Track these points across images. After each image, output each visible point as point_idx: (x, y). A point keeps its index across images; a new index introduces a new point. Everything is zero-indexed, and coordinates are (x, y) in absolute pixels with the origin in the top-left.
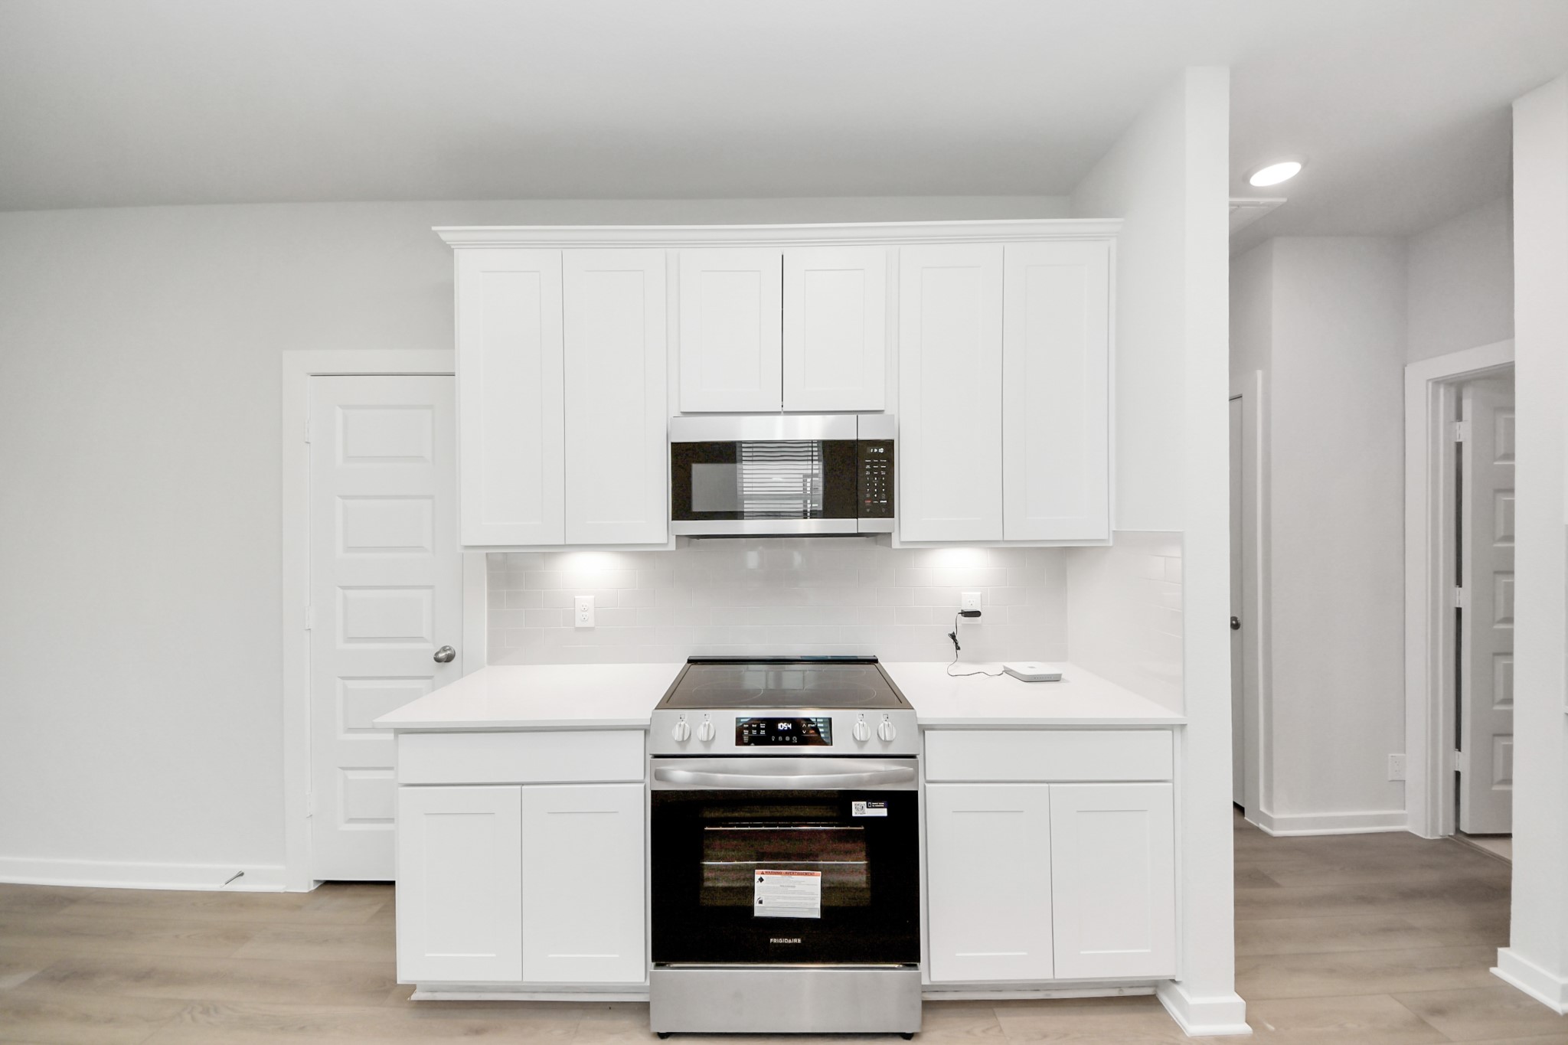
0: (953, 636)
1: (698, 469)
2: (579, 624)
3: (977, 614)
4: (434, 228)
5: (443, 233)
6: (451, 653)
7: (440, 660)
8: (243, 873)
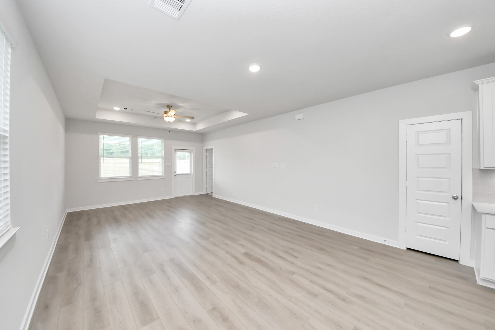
5: (477, 82)
6: (458, 197)
7: (455, 198)
8: (385, 241)
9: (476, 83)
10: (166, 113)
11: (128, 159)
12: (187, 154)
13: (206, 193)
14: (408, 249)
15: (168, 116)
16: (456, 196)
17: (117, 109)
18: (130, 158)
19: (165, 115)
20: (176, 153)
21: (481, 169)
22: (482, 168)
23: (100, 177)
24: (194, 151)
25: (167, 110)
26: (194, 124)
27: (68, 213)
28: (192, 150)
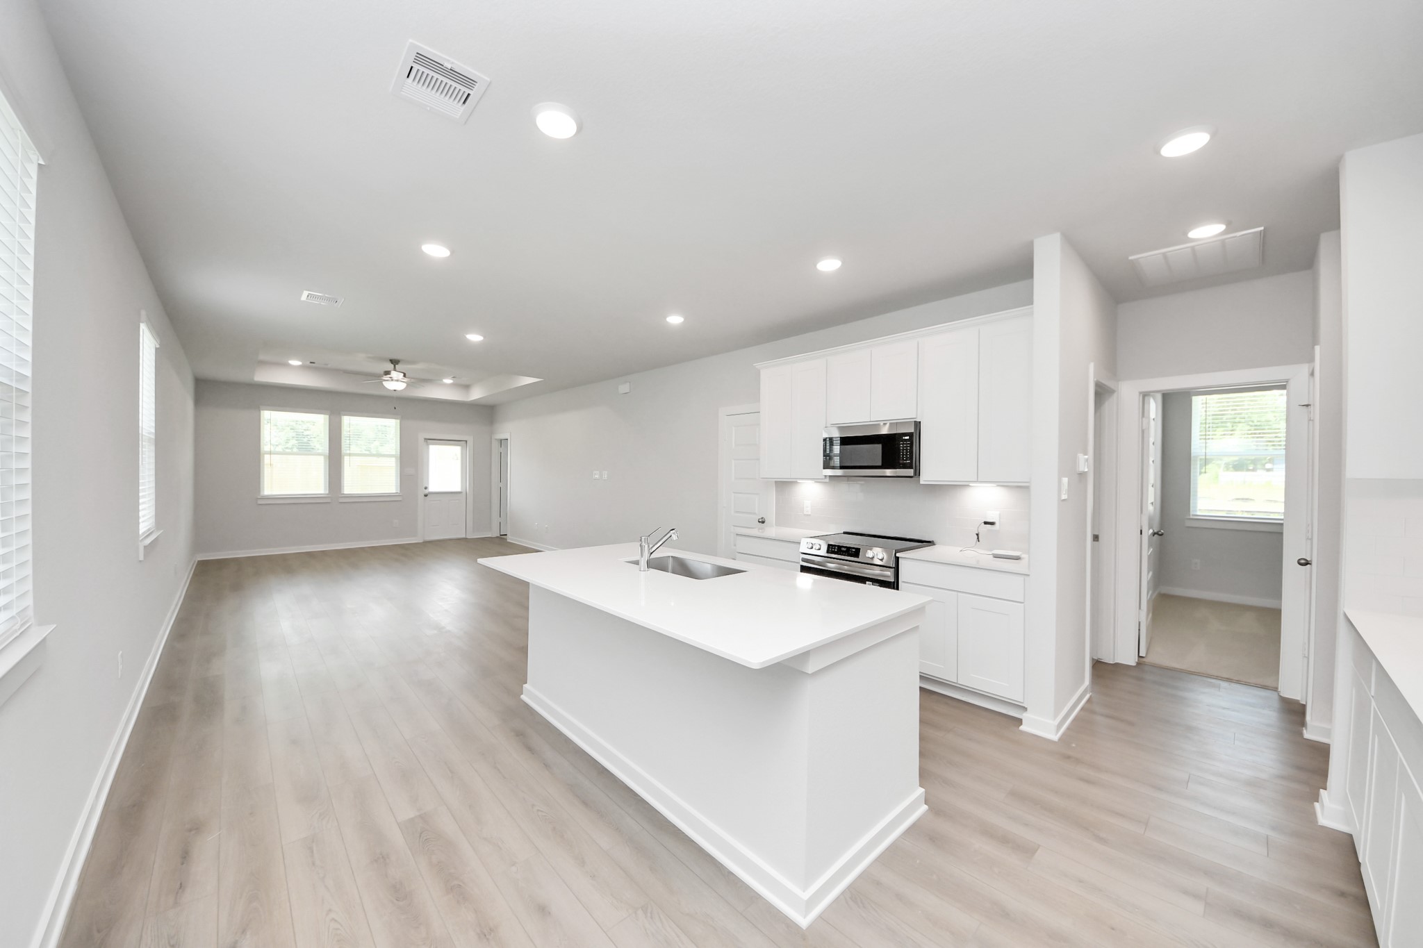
0: (977, 535)
2: (805, 513)
3: (992, 524)
6: (763, 518)
7: (761, 523)
10: (387, 373)
11: (323, 457)
12: (456, 450)
13: (499, 535)
15: (392, 380)
17: (295, 363)
18: (324, 456)
19: (386, 378)
20: (428, 448)
23: (262, 494)
24: (470, 443)
25: (390, 366)
26: (467, 387)
27: (198, 561)
28: (466, 441)
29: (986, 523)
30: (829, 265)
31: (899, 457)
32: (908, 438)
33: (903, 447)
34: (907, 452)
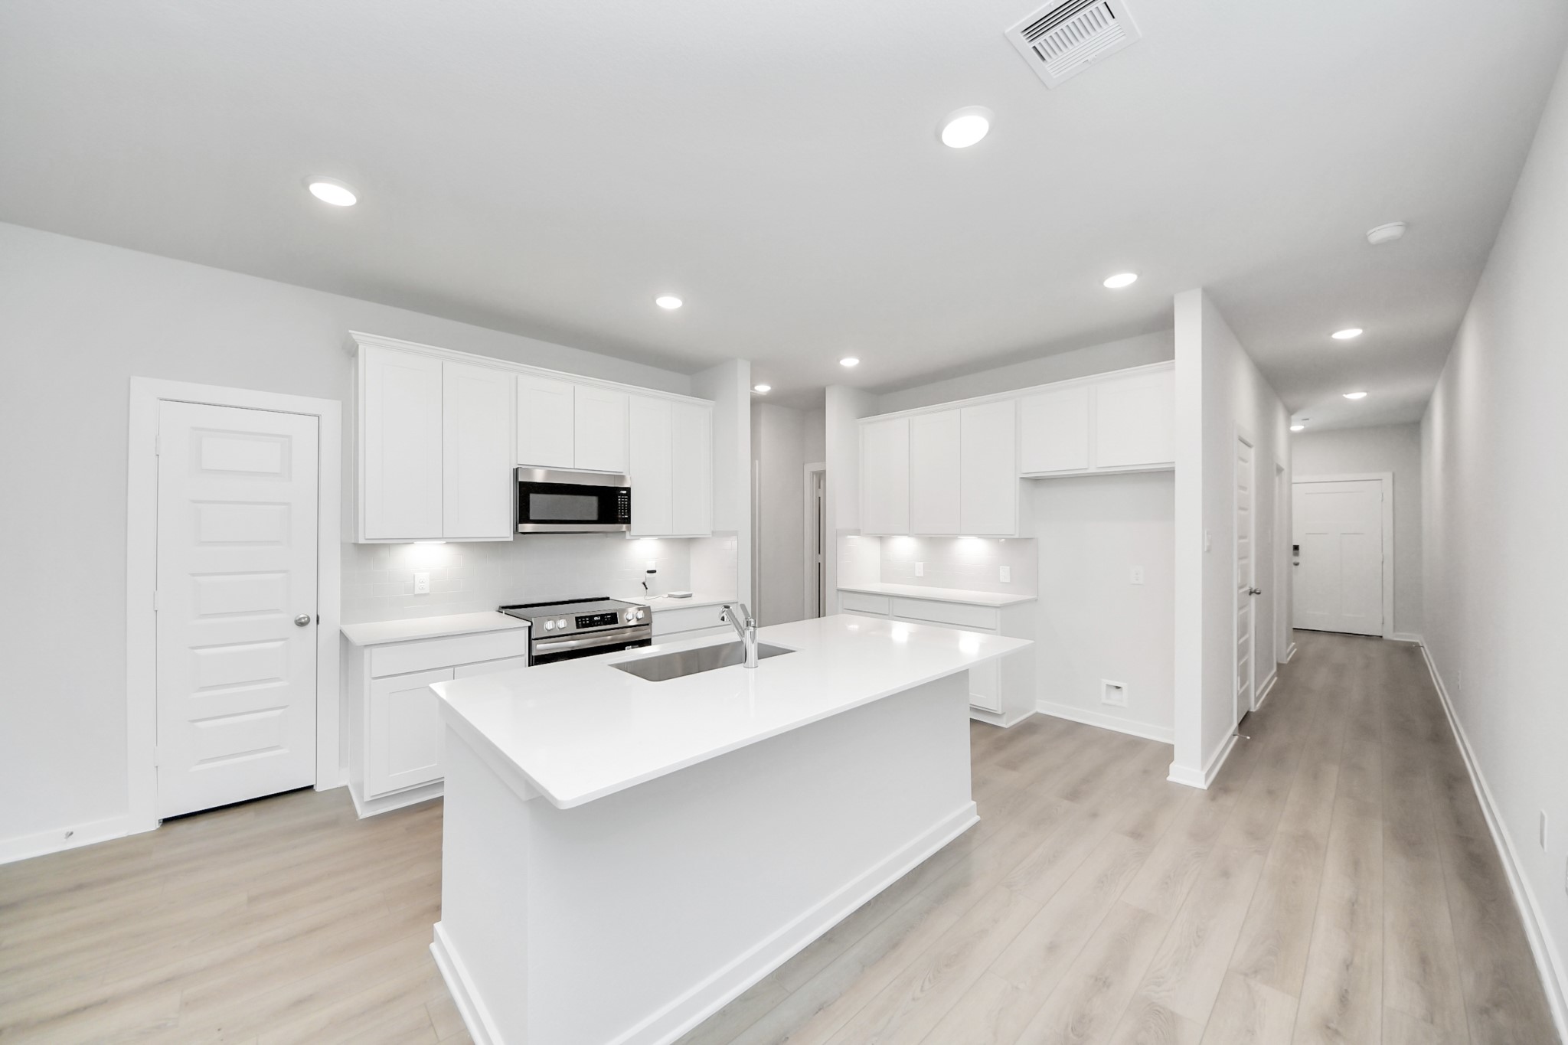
0: (644, 584)
1: (534, 498)
2: (417, 591)
3: (654, 572)
4: (350, 331)
5: (357, 335)
6: (309, 618)
7: (301, 624)
8: (72, 833)
9: (354, 337)
14: (166, 821)
16: (304, 618)
21: (360, 542)
22: (362, 541)
29: (649, 572)
30: (669, 303)
31: (618, 512)
32: (625, 492)
33: (621, 501)
34: (625, 507)
